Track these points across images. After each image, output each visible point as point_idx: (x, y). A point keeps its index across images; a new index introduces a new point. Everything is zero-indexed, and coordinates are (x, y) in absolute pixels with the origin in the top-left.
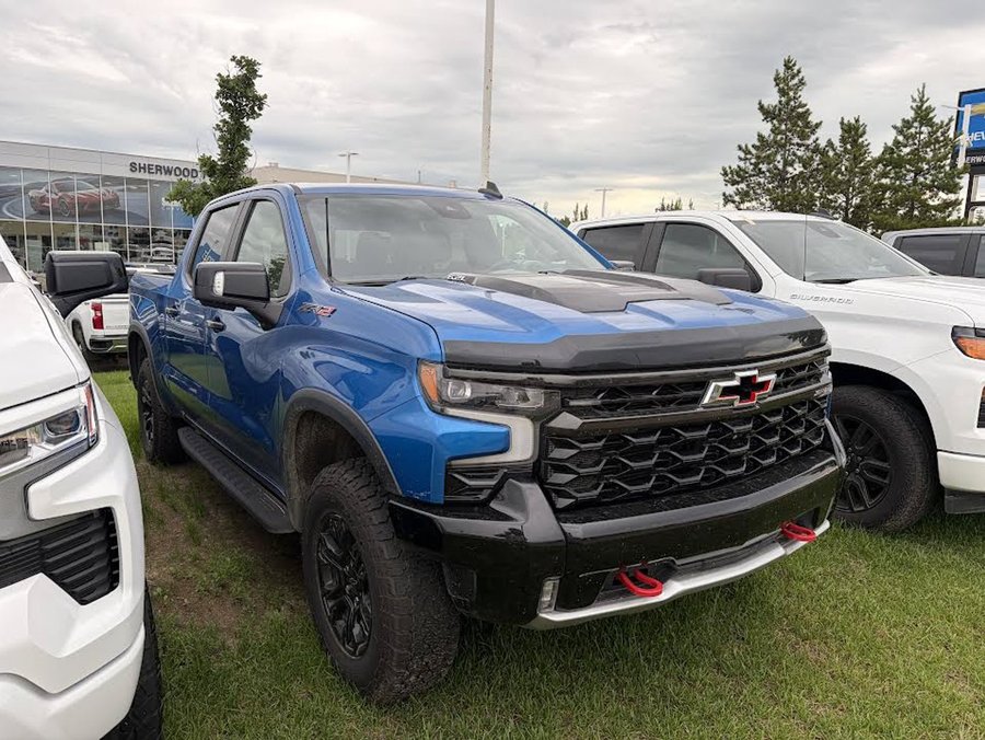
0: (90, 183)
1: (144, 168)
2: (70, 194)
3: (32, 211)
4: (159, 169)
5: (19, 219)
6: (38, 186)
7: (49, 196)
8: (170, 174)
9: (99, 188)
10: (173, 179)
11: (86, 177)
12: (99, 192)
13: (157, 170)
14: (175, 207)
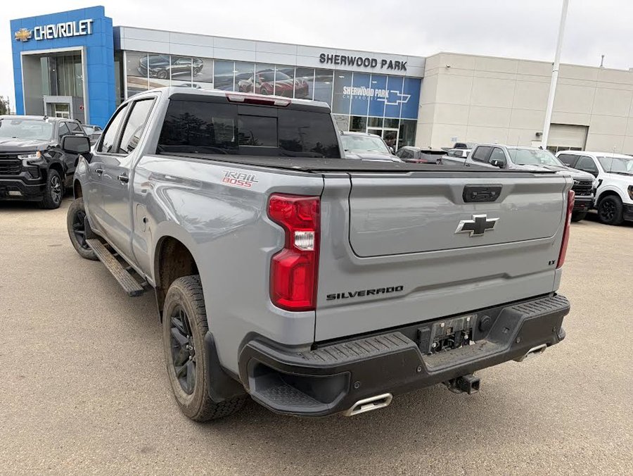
0: (286, 74)
1: (332, 59)
2: (270, 83)
4: (344, 59)
6: (246, 77)
7: (254, 85)
8: (353, 64)
9: (293, 77)
10: (354, 68)
11: (284, 69)
12: (293, 82)
13: (342, 60)
14: (354, 96)
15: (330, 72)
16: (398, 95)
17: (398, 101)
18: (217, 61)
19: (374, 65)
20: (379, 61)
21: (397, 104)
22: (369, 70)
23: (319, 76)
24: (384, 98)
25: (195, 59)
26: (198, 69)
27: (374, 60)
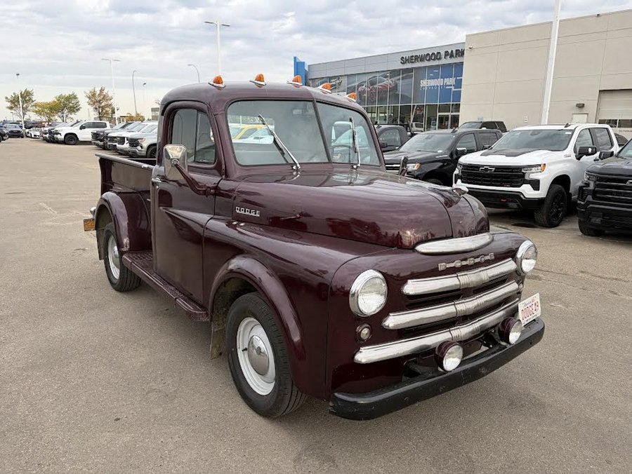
0: (384, 77)
2: (375, 86)
4: (417, 58)
6: (362, 84)
7: (366, 89)
8: (424, 60)
9: (388, 80)
11: (382, 74)
12: (388, 82)
13: (415, 59)
14: (428, 87)
15: (411, 70)
18: (349, 76)
19: (439, 57)
20: (443, 53)
22: (436, 63)
23: (404, 76)
24: (451, 86)
25: (338, 77)
26: (340, 84)
27: (438, 53)
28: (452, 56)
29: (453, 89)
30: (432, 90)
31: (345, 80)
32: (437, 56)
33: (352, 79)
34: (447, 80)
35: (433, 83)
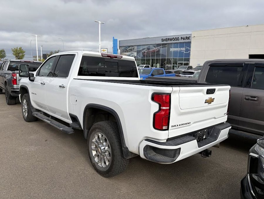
1: (165, 40)
2: (150, 50)
3: (142, 56)
4: (169, 39)
5: (140, 58)
6: (144, 49)
7: (146, 51)
8: (172, 40)
9: (155, 48)
10: (172, 42)
11: (153, 45)
12: (156, 49)
13: (168, 40)
14: (173, 51)
15: (166, 44)
16: (189, 49)
17: (189, 51)
18: (138, 46)
19: (178, 39)
20: (180, 38)
21: (188, 52)
22: (177, 41)
23: (163, 46)
25: (133, 46)
26: (134, 49)
27: (178, 38)
28: (184, 39)
29: (184, 52)
30: (175, 53)
31: (136, 47)
32: (177, 39)
33: (139, 47)
34: (182, 49)
35: (176, 49)
